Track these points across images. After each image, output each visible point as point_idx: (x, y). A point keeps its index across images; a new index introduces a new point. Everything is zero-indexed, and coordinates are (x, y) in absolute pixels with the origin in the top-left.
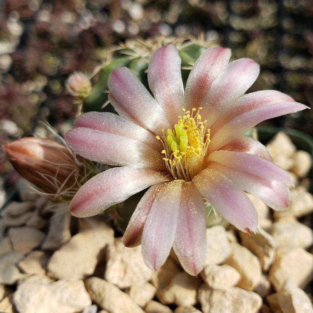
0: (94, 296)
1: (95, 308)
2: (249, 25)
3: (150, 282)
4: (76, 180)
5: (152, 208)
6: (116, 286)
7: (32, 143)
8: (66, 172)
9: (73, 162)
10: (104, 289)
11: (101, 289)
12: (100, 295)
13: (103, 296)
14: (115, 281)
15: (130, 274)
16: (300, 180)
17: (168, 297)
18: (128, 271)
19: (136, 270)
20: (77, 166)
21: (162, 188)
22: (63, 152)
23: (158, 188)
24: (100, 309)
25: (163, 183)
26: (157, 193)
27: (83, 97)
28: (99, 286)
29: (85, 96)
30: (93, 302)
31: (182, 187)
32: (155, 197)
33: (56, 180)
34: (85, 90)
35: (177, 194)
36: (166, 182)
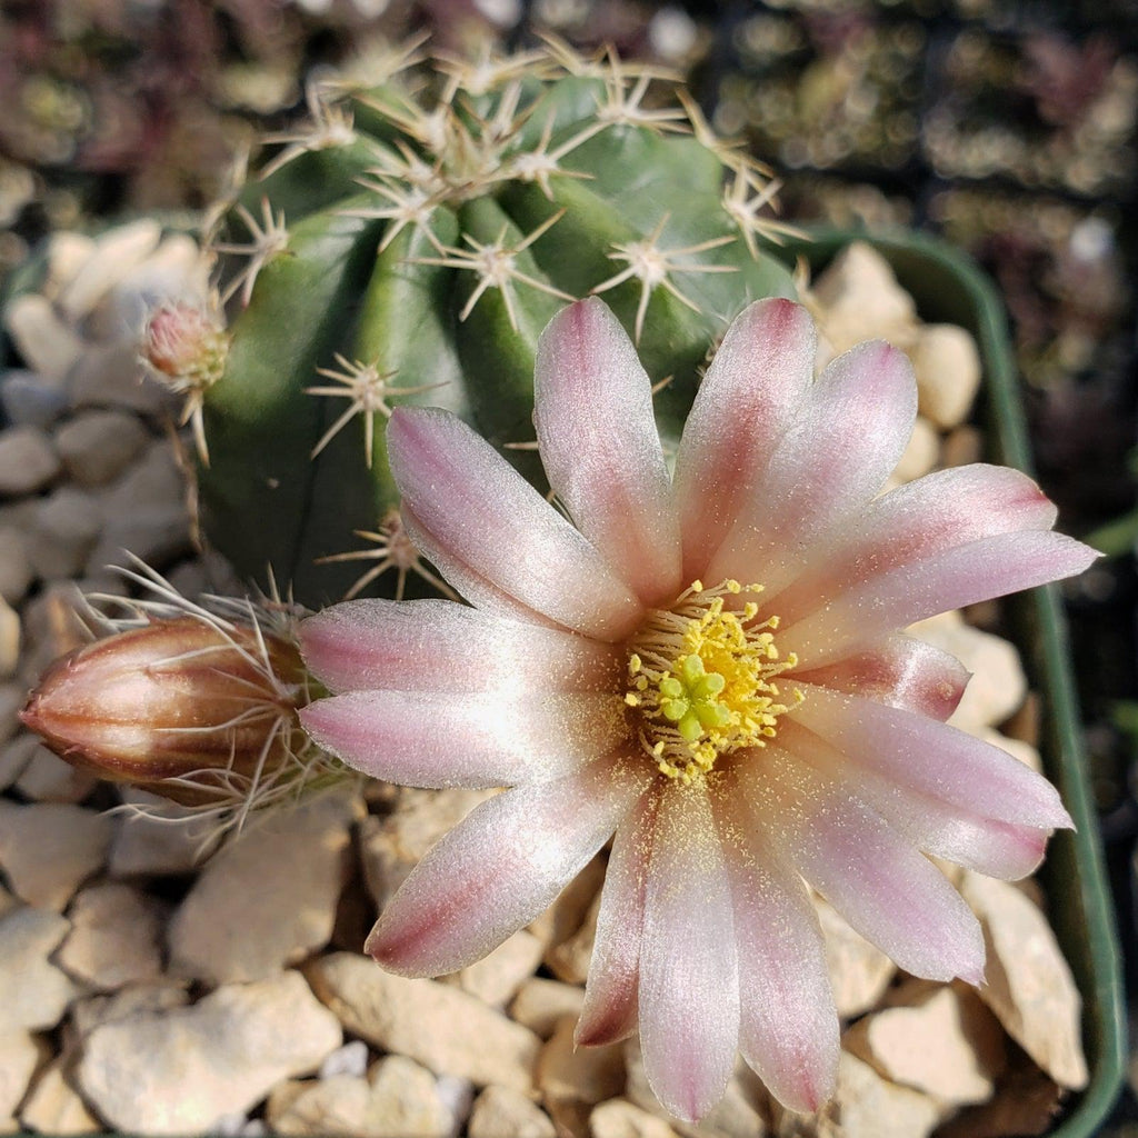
0: (351, 1019)
1: (358, 1053)
4: (287, 748)
7: (119, 671)
8: (253, 735)
9: (269, 694)
10: (384, 994)
11: (376, 997)
12: (374, 1012)
13: (385, 1016)
16: (944, 434)
20: (284, 704)
21: (652, 835)
22: (229, 676)
23: (640, 838)
24: (377, 1053)
25: (644, 801)
26: (646, 865)
27: (204, 383)
28: (364, 988)
29: (212, 378)
30: (349, 1037)
31: (717, 826)
32: (645, 882)
33: (228, 773)
34: (210, 359)
35: (714, 867)
36: (648, 792)
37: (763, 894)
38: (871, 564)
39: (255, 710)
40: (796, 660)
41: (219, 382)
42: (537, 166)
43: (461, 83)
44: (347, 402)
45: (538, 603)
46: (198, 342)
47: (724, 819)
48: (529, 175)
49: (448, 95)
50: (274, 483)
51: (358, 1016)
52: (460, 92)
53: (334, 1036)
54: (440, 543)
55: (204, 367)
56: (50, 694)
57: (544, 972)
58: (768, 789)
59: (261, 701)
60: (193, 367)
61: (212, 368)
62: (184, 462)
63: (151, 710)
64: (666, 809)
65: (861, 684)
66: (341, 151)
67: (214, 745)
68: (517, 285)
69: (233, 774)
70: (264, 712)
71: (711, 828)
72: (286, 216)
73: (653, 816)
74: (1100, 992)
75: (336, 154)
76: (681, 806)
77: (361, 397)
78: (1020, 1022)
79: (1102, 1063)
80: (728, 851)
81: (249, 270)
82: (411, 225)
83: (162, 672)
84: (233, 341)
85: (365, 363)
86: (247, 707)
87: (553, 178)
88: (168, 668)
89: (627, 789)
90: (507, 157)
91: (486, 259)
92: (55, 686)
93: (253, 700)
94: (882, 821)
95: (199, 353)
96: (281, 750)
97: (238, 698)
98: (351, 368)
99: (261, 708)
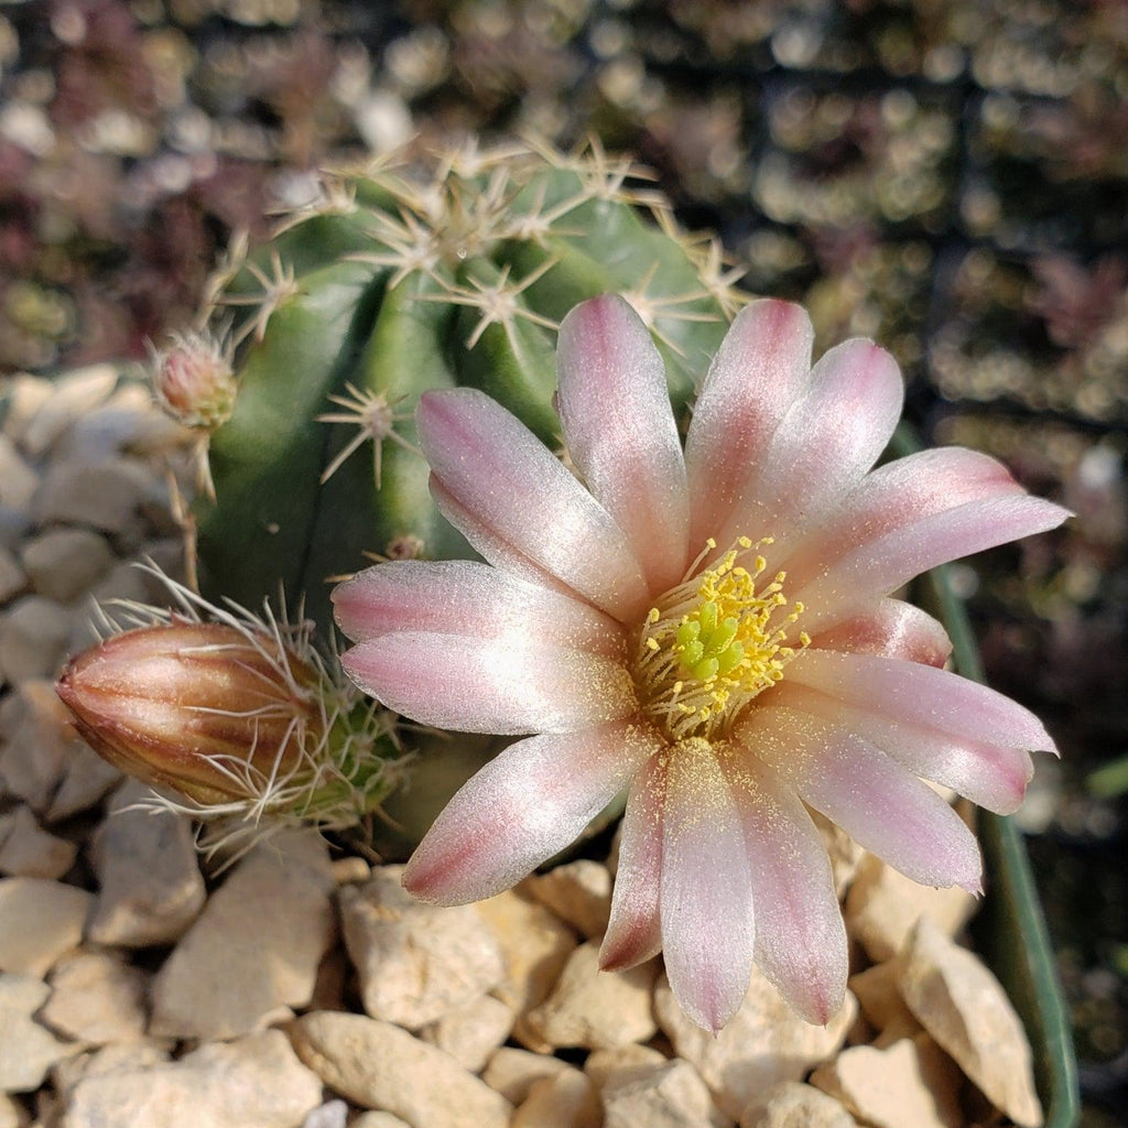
0: (333, 1075)
1: (338, 1110)
2: (826, 206)
3: (493, 994)
4: (302, 746)
5: (668, 857)
6: (401, 1026)
8: (271, 731)
9: (286, 694)
10: (367, 1047)
11: (359, 1049)
12: (357, 1065)
13: (369, 1067)
14: (399, 1012)
15: (439, 981)
17: (564, 1030)
18: (433, 972)
19: (455, 963)
20: (301, 704)
21: (665, 782)
22: (250, 669)
23: (654, 786)
24: (358, 1109)
25: (653, 762)
26: (661, 805)
27: (214, 423)
28: (347, 1041)
29: (221, 419)
30: (330, 1093)
31: (725, 774)
32: (661, 818)
33: (248, 765)
34: (220, 399)
35: (725, 803)
36: (658, 754)
37: (771, 824)
38: (865, 530)
39: (271, 707)
40: (803, 607)
41: (225, 424)
42: (532, 226)
43: (452, 167)
44: (356, 429)
45: (558, 569)
46: (211, 380)
47: (731, 770)
48: (525, 234)
49: (443, 174)
50: (274, 529)
51: (341, 1073)
52: (452, 174)
53: (313, 1095)
54: (469, 512)
55: (215, 406)
56: (84, 668)
57: (512, 1042)
58: (772, 739)
59: (276, 700)
60: (205, 404)
61: (222, 409)
62: (184, 516)
63: (179, 691)
64: (676, 764)
65: (855, 645)
66: (344, 218)
67: (236, 734)
68: (518, 319)
69: (252, 767)
70: (280, 711)
71: (720, 774)
72: (295, 268)
73: (665, 770)
74: (1050, 1043)
75: (338, 221)
76: (691, 760)
77: (371, 424)
78: (978, 1063)
79: (1055, 1105)
80: (738, 793)
81: (259, 317)
82: (417, 272)
83: (190, 658)
84: (240, 387)
85: (375, 391)
86: (265, 702)
87: (547, 236)
88: (194, 655)
89: (638, 748)
90: (500, 225)
91: (490, 298)
92: (89, 663)
93: (271, 698)
94: (881, 752)
95: (211, 391)
96: (297, 750)
97: (258, 693)
98: (360, 397)
99: (278, 706)
